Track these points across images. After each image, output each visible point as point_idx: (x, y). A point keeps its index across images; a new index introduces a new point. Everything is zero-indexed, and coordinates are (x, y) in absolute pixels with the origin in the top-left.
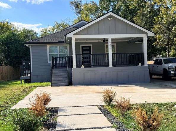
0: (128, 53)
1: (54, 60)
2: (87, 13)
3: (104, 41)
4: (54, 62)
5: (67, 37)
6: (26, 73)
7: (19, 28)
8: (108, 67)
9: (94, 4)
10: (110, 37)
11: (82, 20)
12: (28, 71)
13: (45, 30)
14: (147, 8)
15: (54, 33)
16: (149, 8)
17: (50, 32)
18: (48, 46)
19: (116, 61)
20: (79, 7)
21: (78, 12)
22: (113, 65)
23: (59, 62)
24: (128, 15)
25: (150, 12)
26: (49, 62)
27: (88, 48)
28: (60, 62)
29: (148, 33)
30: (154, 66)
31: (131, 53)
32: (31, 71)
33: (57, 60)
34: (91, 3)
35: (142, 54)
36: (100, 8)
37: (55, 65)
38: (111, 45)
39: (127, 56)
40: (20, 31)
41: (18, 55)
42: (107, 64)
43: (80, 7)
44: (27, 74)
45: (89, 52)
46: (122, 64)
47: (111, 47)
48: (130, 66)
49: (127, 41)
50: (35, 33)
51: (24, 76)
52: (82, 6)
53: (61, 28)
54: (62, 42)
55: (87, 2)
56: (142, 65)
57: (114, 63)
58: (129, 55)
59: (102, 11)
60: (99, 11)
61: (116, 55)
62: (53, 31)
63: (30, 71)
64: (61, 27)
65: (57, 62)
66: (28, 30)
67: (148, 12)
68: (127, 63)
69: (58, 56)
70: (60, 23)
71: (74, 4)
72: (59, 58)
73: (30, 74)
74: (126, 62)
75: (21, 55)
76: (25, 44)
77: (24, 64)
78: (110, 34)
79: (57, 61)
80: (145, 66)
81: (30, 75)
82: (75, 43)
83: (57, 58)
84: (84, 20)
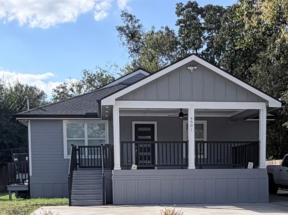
0: (231, 142)
1: (77, 152)
2: (153, 52)
3: (181, 114)
4: (78, 156)
5: (102, 104)
6: (21, 178)
7: (7, 82)
8: (187, 168)
9: (169, 32)
10: (191, 107)
11: (139, 69)
12: (24, 175)
13: (63, 88)
14: (273, 48)
15: (82, 93)
16: (276, 49)
17: (73, 91)
18: (65, 123)
19: (206, 157)
20: (137, 39)
21: (135, 50)
22: (195, 166)
23: (87, 158)
24: (240, 60)
25: (278, 58)
26: (67, 156)
27: (149, 129)
28: (90, 157)
29: (268, 101)
30: (281, 170)
31: (238, 142)
32: (31, 175)
33: (83, 151)
34: (164, 30)
35: (257, 144)
36: (180, 44)
37: (78, 162)
38: (193, 124)
39: (229, 149)
40: (9, 88)
41: (5, 142)
42: (184, 163)
43: (140, 38)
44: (21, 181)
45: (149, 137)
46: (219, 163)
47: (193, 128)
48: (234, 168)
49: (230, 116)
50: (42, 94)
51: (16, 185)
52: (142, 37)
53: (97, 83)
54: (94, 115)
55: (153, 27)
56: (254, 167)
57: (199, 160)
58: (233, 146)
59: (186, 49)
60: (179, 50)
61: (206, 144)
62: (79, 91)
63: (27, 175)
64: (96, 80)
65: (83, 158)
66: (27, 87)
67: (274, 56)
68: (227, 162)
69: (86, 144)
70: (94, 72)
71: (125, 31)
72: (86, 149)
73: (27, 181)
74: (226, 160)
75: (10, 141)
76: (17, 118)
77: (16, 159)
78: (193, 101)
79: (83, 155)
80: (261, 168)
81: (29, 182)
82: (120, 117)
83: (83, 148)
84: (142, 69)
